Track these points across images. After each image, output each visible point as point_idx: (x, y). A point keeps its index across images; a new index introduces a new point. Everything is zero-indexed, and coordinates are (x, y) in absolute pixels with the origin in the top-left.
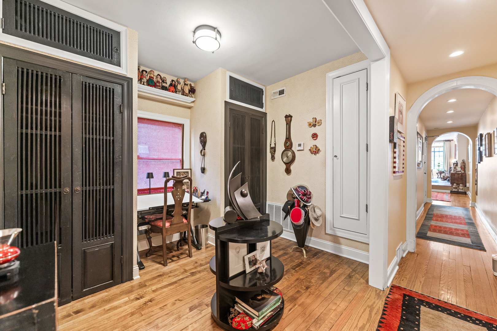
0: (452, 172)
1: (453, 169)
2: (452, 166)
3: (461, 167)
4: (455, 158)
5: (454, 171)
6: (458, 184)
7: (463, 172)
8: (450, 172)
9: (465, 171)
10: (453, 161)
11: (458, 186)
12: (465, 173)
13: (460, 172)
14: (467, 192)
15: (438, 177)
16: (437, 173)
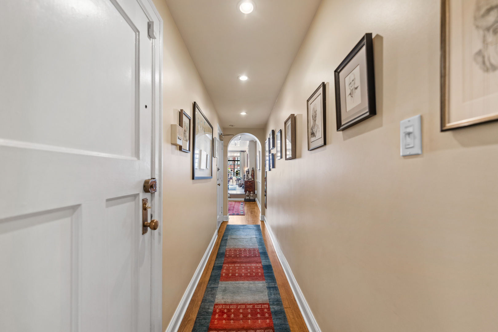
0: (246, 180)
1: (246, 176)
2: (245, 174)
3: (251, 175)
4: (247, 167)
5: (247, 179)
6: (250, 192)
7: (253, 180)
8: (244, 179)
9: (254, 179)
10: (246, 169)
11: (250, 194)
12: (254, 181)
13: (251, 180)
14: (256, 199)
15: (236, 184)
16: (236, 180)
